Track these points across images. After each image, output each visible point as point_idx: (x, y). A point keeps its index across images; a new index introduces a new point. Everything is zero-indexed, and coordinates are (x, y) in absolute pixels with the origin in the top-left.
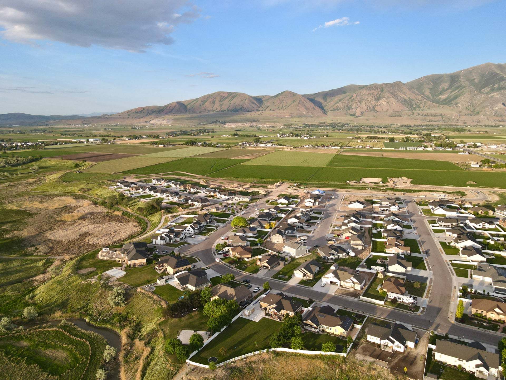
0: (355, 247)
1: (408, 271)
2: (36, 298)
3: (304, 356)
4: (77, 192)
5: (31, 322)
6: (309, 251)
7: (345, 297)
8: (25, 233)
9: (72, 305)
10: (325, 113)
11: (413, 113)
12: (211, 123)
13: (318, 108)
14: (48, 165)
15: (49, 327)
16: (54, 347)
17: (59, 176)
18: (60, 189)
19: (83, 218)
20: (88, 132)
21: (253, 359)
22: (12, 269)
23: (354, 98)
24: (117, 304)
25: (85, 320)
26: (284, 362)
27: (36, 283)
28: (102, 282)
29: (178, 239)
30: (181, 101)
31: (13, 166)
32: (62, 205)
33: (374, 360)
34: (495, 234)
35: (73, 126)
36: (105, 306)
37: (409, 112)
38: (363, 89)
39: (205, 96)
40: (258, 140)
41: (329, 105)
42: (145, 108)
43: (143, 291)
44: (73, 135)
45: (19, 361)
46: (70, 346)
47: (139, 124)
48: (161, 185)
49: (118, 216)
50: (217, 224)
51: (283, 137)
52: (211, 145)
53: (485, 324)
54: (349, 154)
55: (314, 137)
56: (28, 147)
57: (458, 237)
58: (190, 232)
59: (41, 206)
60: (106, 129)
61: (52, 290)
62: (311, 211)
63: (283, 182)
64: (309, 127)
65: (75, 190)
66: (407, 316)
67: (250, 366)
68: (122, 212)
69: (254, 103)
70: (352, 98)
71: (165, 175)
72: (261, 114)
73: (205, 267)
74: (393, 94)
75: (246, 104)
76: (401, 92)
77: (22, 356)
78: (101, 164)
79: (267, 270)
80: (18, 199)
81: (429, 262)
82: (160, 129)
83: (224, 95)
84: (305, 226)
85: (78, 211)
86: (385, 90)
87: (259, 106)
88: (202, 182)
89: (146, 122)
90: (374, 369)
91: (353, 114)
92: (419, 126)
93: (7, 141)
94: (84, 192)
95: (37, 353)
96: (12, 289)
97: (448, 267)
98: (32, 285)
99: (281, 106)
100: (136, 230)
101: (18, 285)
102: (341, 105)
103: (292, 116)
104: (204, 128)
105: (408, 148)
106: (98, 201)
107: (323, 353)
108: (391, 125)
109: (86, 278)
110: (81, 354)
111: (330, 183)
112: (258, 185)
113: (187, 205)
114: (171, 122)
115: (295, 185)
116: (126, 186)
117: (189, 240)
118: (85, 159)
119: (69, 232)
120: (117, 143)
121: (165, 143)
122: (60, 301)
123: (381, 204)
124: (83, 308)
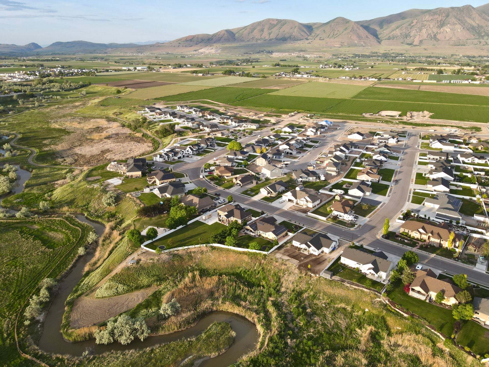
0: (329, 172)
1: (367, 196)
2: (53, 197)
3: (234, 251)
4: (111, 116)
5: (45, 212)
6: (285, 174)
7: (296, 212)
8: (59, 147)
9: (77, 203)
10: (379, 41)
11: (480, 42)
12: (258, 53)
13: (372, 36)
14: (95, 91)
15: (56, 217)
16: (56, 231)
17: (100, 100)
18: (98, 112)
19: (108, 138)
20: (140, 60)
21: (193, 250)
22: (42, 174)
23: (414, 24)
24: (109, 204)
25: (84, 215)
26: (217, 254)
27: (56, 186)
28: (102, 187)
29: (176, 158)
30: (230, 28)
31: (65, 91)
32: (96, 125)
33: (290, 258)
34: (480, 169)
35: (128, 54)
36: (100, 205)
37: (476, 41)
38: (425, 14)
39: (254, 24)
40: (296, 70)
41: (384, 33)
42: (195, 36)
43: (130, 196)
44: (125, 64)
45: (28, 238)
46: (67, 231)
47: (188, 53)
48: (183, 111)
49: (139, 137)
50: (216, 147)
51: (325, 68)
52: (248, 75)
53: (406, 241)
54: (384, 87)
55: (358, 68)
56: (83, 74)
57: (436, 169)
58: (189, 152)
59: (78, 126)
60: (156, 57)
61: (65, 191)
62: (308, 139)
63: (299, 113)
64: (359, 57)
65: (109, 114)
66: (341, 230)
67: (190, 255)
68: (142, 134)
69: (303, 31)
70: (412, 25)
71: (191, 102)
72: (310, 43)
73: (188, 182)
74: (459, 20)
75: (296, 32)
76: (470, 18)
77: (31, 235)
78: (140, 90)
79: (240, 187)
80: (62, 119)
81: (393, 189)
82: (207, 58)
83: (273, 23)
84: (294, 153)
85: (107, 132)
86: (451, 14)
87: (309, 34)
88: (222, 110)
89: (195, 51)
90: (285, 265)
91: (410, 43)
92: (485, 57)
93: (67, 68)
94: (117, 115)
95: (43, 233)
96: (38, 189)
97: (408, 194)
98: (53, 187)
99: (332, 34)
100: (148, 149)
101: (43, 186)
102: (398, 32)
103: (342, 45)
104: (250, 57)
105: (452, 81)
106: (126, 124)
107: (250, 250)
108: (452, 55)
109: (91, 184)
110: (73, 237)
111: (344, 114)
112: (273, 114)
113: (198, 129)
114: (219, 51)
115: (309, 115)
116: (151, 111)
117: (186, 160)
118: (126, 86)
119: (94, 148)
120: (162, 71)
121: (205, 72)
122: (69, 200)
123: (383, 136)
124: (85, 206)
